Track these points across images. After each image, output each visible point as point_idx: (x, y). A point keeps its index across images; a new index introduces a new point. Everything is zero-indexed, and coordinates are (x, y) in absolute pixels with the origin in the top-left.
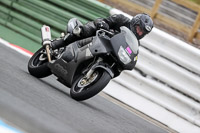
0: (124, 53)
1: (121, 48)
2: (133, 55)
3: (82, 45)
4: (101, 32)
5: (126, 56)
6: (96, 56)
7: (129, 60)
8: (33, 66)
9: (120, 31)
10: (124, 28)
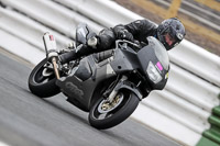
0: (154, 70)
1: (151, 64)
2: (164, 72)
3: (100, 60)
4: (122, 43)
5: (157, 74)
6: (120, 74)
7: (160, 78)
8: (35, 83)
9: (147, 42)
10: (152, 39)
